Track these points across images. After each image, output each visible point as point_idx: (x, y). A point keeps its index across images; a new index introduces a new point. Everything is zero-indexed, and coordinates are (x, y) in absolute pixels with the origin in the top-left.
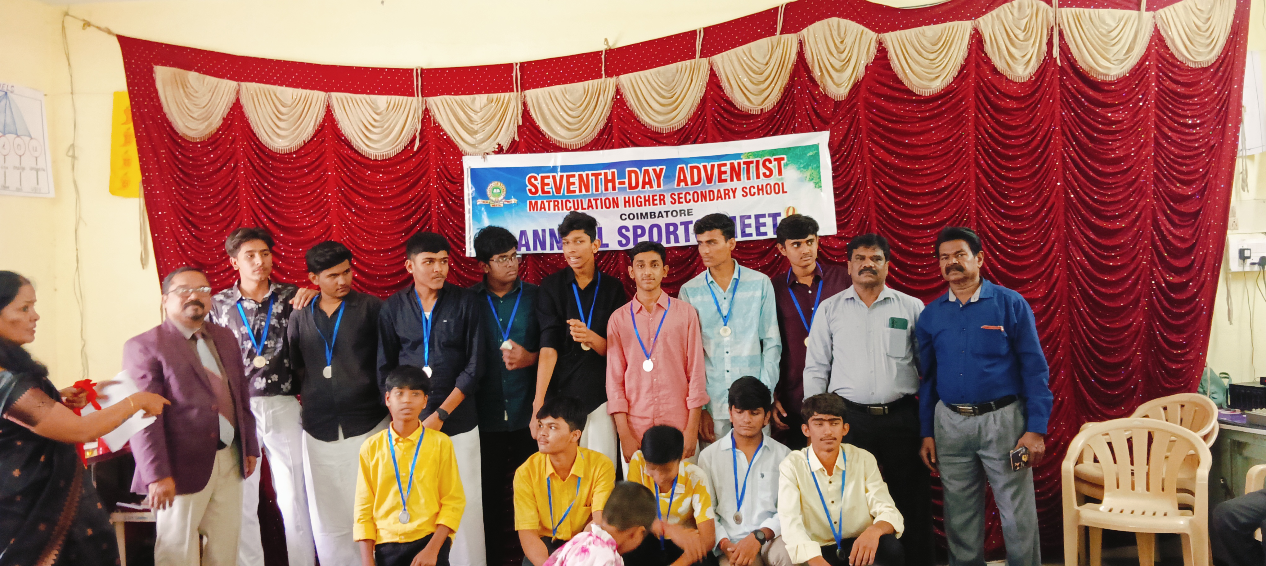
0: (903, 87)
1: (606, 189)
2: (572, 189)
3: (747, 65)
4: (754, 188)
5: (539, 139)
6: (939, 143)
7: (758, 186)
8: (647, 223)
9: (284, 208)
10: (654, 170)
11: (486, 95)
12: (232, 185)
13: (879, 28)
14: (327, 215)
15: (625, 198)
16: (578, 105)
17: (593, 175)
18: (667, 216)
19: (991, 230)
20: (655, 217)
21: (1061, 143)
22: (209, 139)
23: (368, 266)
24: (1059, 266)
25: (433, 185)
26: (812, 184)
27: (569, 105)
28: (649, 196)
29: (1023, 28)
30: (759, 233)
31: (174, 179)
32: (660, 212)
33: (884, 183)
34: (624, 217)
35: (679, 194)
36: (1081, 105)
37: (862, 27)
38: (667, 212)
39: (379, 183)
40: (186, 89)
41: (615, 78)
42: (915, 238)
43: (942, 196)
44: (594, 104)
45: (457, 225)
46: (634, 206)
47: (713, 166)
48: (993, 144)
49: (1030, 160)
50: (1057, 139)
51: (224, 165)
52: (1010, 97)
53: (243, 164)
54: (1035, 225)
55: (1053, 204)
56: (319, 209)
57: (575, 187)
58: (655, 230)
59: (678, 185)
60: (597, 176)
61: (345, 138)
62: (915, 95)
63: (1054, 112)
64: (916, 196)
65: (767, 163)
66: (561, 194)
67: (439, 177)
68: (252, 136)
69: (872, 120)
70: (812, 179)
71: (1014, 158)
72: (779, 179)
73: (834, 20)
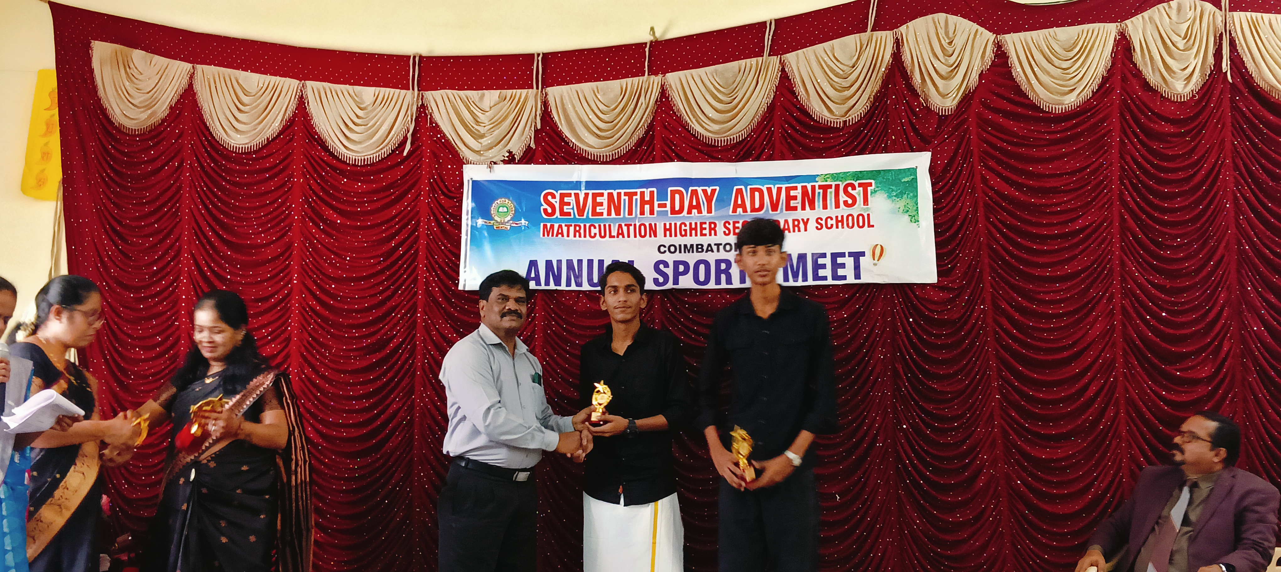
0: (1027, 101)
1: (642, 213)
2: (598, 211)
3: (828, 66)
4: (832, 219)
5: (561, 147)
6: (1073, 173)
7: (837, 217)
8: (691, 258)
9: (234, 220)
10: (705, 192)
11: (499, 91)
12: (174, 189)
13: (998, 28)
14: (288, 231)
15: (665, 225)
16: (612, 108)
17: (626, 194)
18: (718, 250)
19: (1140, 286)
20: (703, 251)
21: (1232, 180)
22: (150, 131)
23: (334, 297)
24: (1231, 338)
25: (424, 200)
26: (906, 218)
27: (602, 107)
28: (696, 224)
29: (1183, 35)
30: (835, 277)
31: (103, 179)
32: (709, 245)
33: (1000, 221)
34: (662, 249)
35: (734, 223)
36: (1259, 133)
37: (975, 26)
38: (718, 245)
39: (357, 194)
40: (128, 69)
41: (660, 76)
42: (1040, 292)
43: (1075, 240)
44: (632, 106)
45: (450, 251)
46: (676, 236)
47: (779, 190)
48: (1143, 177)
49: (1192, 199)
50: (1227, 176)
51: (167, 164)
52: (1167, 120)
53: (190, 164)
54: (1197, 283)
55: (1222, 257)
56: (278, 224)
57: (603, 209)
58: (702, 267)
59: (734, 211)
60: (630, 195)
61: (319, 136)
62: (1042, 111)
63: (1223, 141)
64: (1044, 239)
65: (850, 189)
66: (585, 217)
67: (433, 190)
68: (204, 130)
69: (986, 141)
70: (908, 211)
71: (1170, 197)
72: (865, 210)
73: (941, 16)
